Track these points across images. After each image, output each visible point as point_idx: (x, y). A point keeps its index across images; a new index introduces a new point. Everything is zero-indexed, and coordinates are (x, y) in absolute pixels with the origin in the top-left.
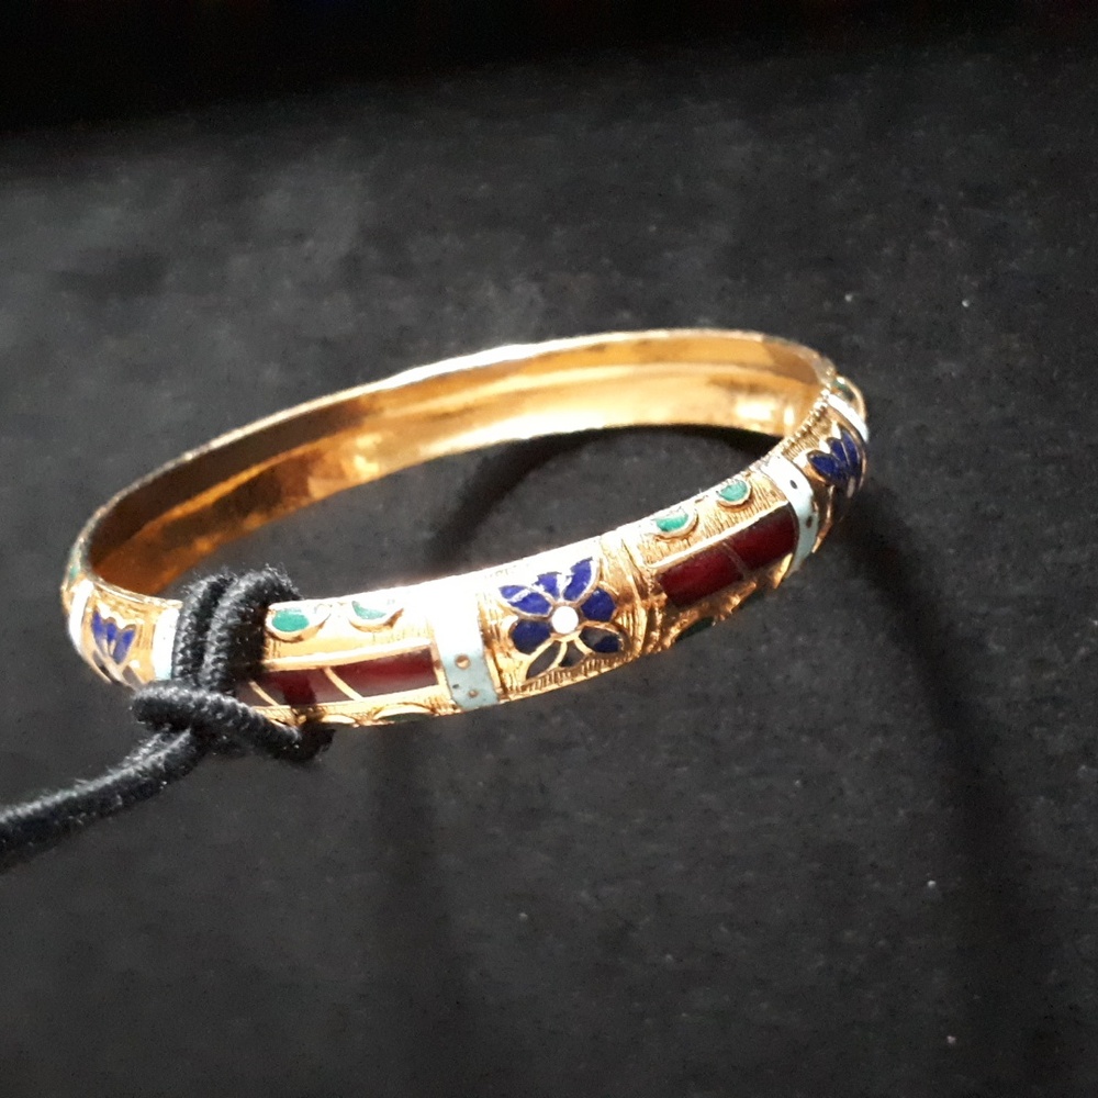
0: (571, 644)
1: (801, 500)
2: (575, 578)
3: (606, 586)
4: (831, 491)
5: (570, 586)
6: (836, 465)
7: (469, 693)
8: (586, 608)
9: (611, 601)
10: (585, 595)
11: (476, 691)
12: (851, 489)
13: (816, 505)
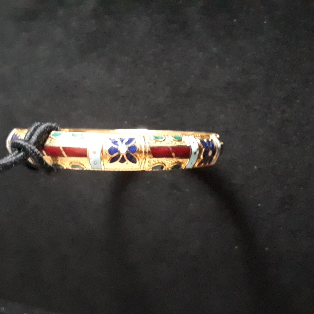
0: (123, 157)
1: (195, 148)
2: (129, 141)
3: (136, 144)
4: (204, 150)
5: (127, 142)
6: (207, 145)
7: (94, 163)
8: (129, 148)
9: (136, 149)
10: (130, 145)
11: (96, 162)
12: (210, 153)
13: (198, 151)
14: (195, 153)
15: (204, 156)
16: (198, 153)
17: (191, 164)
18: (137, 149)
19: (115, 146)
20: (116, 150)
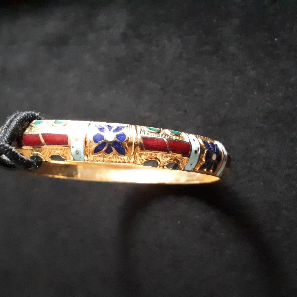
1: (195, 146)
2: (118, 128)
3: (126, 133)
4: (206, 150)
5: (116, 129)
6: (211, 147)
7: (76, 152)
8: (117, 136)
9: (125, 137)
10: (118, 133)
11: (78, 152)
12: (214, 157)
13: (200, 150)
14: (196, 152)
15: (206, 159)
16: (199, 152)
17: (191, 165)
18: (126, 139)
19: (102, 133)
20: (102, 137)
